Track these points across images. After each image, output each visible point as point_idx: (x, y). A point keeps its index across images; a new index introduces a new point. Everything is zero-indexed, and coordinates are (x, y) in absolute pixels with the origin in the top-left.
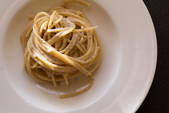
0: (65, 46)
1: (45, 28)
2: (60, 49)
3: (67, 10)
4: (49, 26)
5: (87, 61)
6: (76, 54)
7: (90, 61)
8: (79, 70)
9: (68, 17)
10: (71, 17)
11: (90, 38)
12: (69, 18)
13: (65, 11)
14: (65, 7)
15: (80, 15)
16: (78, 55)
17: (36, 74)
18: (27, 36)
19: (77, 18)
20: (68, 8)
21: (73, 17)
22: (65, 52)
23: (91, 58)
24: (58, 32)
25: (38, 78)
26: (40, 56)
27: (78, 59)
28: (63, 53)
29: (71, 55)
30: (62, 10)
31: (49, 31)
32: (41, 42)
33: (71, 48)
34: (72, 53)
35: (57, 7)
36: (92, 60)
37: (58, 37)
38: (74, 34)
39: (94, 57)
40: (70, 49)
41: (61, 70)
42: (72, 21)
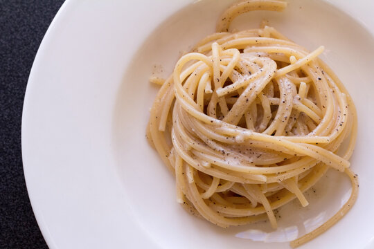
0: (271, 115)
1: (208, 89)
2: (262, 126)
3: (236, 35)
4: (215, 81)
5: (334, 134)
6: (301, 127)
7: (340, 131)
8: (324, 161)
9: (244, 51)
10: (254, 47)
11: (320, 79)
12: (249, 52)
13: (233, 38)
14: (227, 30)
15: (272, 36)
16: (306, 127)
17: (219, 208)
18: (162, 127)
19: (269, 44)
20: (235, 30)
21: (258, 44)
22: (275, 131)
23: (339, 123)
24: (243, 89)
25: (225, 217)
26: (222, 159)
27: (313, 137)
28: (273, 135)
29: (291, 133)
30: (225, 39)
31: (221, 91)
32: (211, 126)
33: (288, 114)
34: (290, 127)
35: (209, 37)
36: (343, 127)
37: (247, 100)
38: (281, 81)
39: (344, 119)
40: (286, 118)
41: (284, 175)
42: (260, 54)
